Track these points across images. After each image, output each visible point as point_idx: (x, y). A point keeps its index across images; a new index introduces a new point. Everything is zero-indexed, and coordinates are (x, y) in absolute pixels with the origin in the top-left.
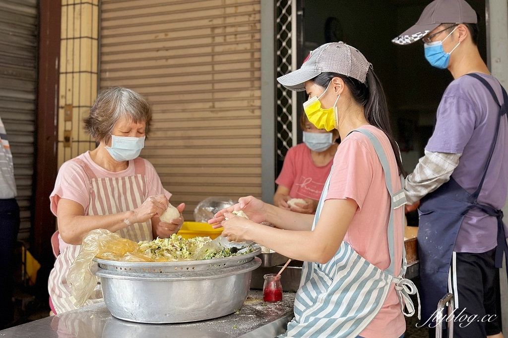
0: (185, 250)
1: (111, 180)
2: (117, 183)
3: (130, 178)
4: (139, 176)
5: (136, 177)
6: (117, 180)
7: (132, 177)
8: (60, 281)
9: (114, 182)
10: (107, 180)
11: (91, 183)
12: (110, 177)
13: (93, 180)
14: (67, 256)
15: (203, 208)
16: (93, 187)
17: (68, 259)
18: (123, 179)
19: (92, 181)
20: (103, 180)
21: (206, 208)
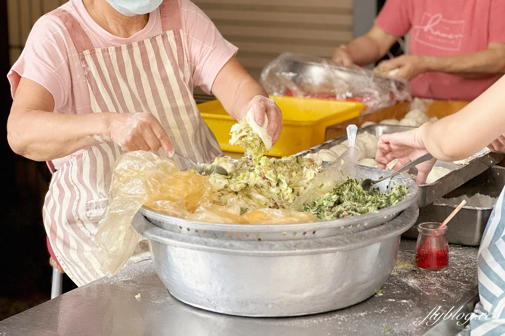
0: (284, 186)
1: (118, 50)
2: (131, 53)
3: (153, 40)
4: (170, 34)
5: (164, 37)
6: (130, 47)
7: (157, 38)
8: (64, 219)
9: (125, 53)
10: (112, 50)
11: (83, 59)
12: (118, 45)
13: (87, 52)
14: (70, 179)
15: (278, 74)
16: (87, 66)
17: (72, 184)
18: (141, 44)
19: (83, 55)
20: (105, 51)
21: (283, 74)
